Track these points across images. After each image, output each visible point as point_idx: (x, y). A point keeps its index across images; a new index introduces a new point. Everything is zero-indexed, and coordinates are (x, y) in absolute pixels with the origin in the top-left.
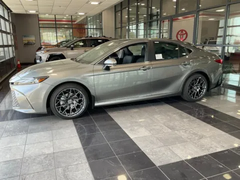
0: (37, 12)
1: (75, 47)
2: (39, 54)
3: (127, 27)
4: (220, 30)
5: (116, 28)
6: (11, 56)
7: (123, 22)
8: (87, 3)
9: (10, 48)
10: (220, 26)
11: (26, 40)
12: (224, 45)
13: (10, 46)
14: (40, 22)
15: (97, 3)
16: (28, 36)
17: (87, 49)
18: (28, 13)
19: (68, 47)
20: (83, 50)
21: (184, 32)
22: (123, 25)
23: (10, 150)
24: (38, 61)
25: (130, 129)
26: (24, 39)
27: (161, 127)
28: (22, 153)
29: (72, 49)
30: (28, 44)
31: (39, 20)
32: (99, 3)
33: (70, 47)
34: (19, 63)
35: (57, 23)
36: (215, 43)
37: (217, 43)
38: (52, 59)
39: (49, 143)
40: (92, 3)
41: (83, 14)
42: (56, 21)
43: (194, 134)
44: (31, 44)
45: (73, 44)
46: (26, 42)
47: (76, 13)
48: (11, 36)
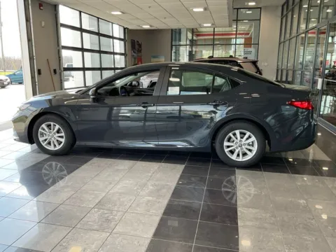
16: (157, 57)
48: (125, 57)
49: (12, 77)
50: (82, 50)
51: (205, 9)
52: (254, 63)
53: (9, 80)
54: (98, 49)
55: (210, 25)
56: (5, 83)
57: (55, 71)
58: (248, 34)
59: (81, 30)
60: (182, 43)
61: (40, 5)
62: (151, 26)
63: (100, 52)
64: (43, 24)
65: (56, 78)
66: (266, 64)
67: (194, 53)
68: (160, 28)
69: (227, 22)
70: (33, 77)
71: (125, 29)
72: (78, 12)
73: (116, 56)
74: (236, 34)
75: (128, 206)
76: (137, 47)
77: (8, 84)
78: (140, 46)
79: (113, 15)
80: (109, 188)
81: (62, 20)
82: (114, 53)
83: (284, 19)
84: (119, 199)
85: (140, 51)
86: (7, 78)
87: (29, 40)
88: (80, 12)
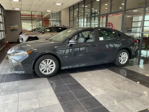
0: (20, 9)
1: (45, 32)
2: (21, 36)
3: (77, 20)
4: (133, 23)
5: (70, 21)
6: (3, 38)
7: (74, 17)
8: (54, 4)
9: (2, 32)
10: (133, 21)
11: (12, 27)
12: (143, 32)
13: (2, 31)
14: (22, 16)
15: (60, 4)
16: (14, 25)
17: (53, 33)
18: (14, 10)
19: (40, 32)
20: (50, 34)
21: (111, 24)
22: (75, 19)
23: (7, 106)
24: (21, 41)
25: (90, 89)
26: (11, 26)
27: (111, 87)
28: (16, 108)
29: (43, 33)
30: (13, 30)
31: (21, 15)
32: (62, 5)
33: (41, 32)
34: (7, 42)
35: (32, 17)
36: (131, 31)
37: (132, 31)
38: (30, 40)
39: (35, 100)
40: (58, 4)
41: (50, 11)
42: (32, 16)
43: (135, 92)
44: (16, 30)
45: (44, 30)
46: (12, 29)
47: (46, 11)
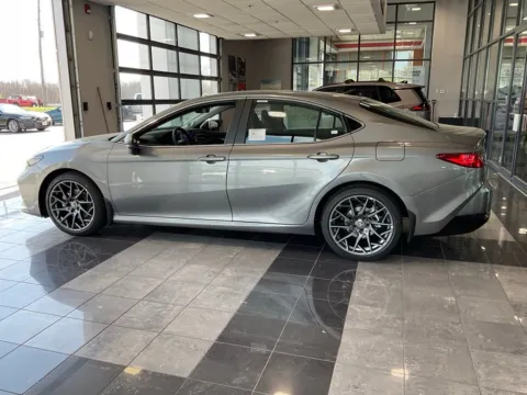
5: (465, 58)
40: (321, 8)
48: (219, 84)
49: (53, 114)
50: (151, 73)
51: (337, 7)
52: (417, 90)
53: (50, 119)
54: (176, 71)
55: (349, 31)
56: (45, 124)
57: (109, 105)
58: (420, 43)
59: (149, 42)
60: (310, 59)
61: (87, 7)
62: (257, 34)
63: (178, 75)
64: (91, 34)
65: (111, 115)
66: (442, 91)
67: (331, 75)
68: (273, 37)
69: (374, 25)
70: (76, 115)
71: (218, 39)
72: (145, 16)
73: (204, 82)
74: (395, 44)
75: (190, 299)
76: (237, 67)
77: (49, 125)
78: (243, 65)
79: (197, 19)
80: (168, 274)
81: (120, 28)
82: (200, 77)
83: (472, 19)
84: (180, 289)
85: (242, 73)
86: (47, 116)
87: (70, 59)
88: (148, 16)
